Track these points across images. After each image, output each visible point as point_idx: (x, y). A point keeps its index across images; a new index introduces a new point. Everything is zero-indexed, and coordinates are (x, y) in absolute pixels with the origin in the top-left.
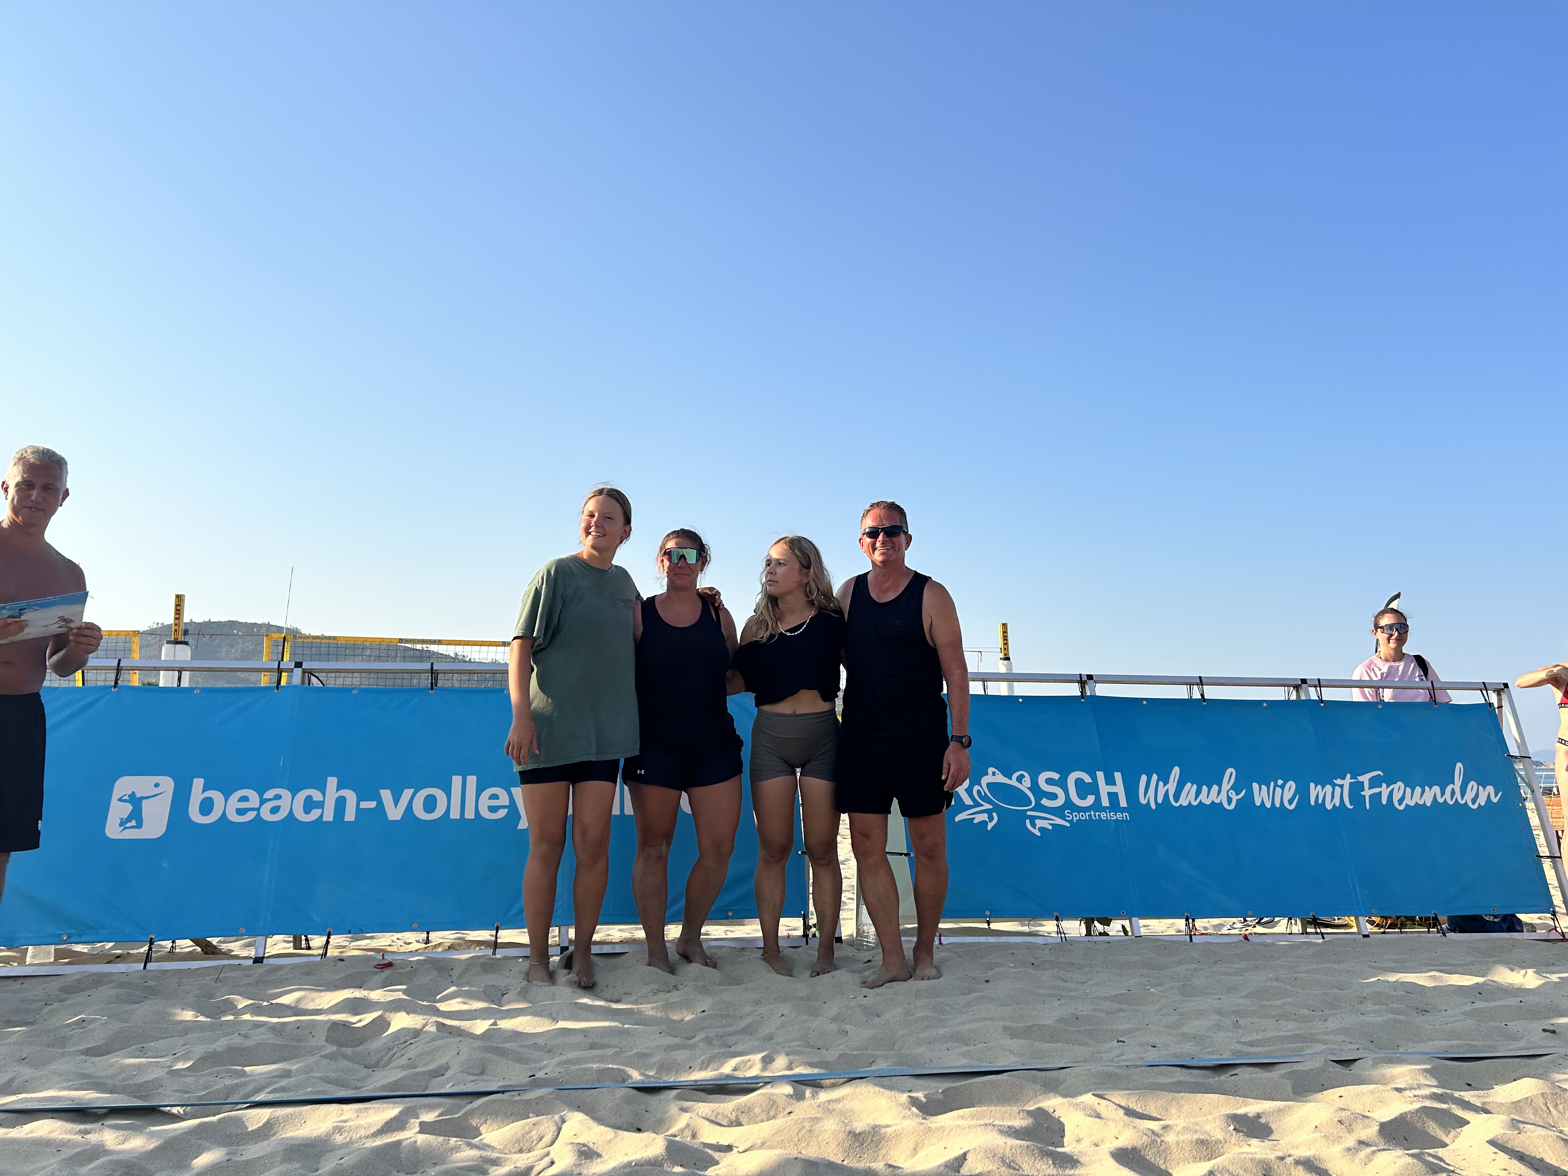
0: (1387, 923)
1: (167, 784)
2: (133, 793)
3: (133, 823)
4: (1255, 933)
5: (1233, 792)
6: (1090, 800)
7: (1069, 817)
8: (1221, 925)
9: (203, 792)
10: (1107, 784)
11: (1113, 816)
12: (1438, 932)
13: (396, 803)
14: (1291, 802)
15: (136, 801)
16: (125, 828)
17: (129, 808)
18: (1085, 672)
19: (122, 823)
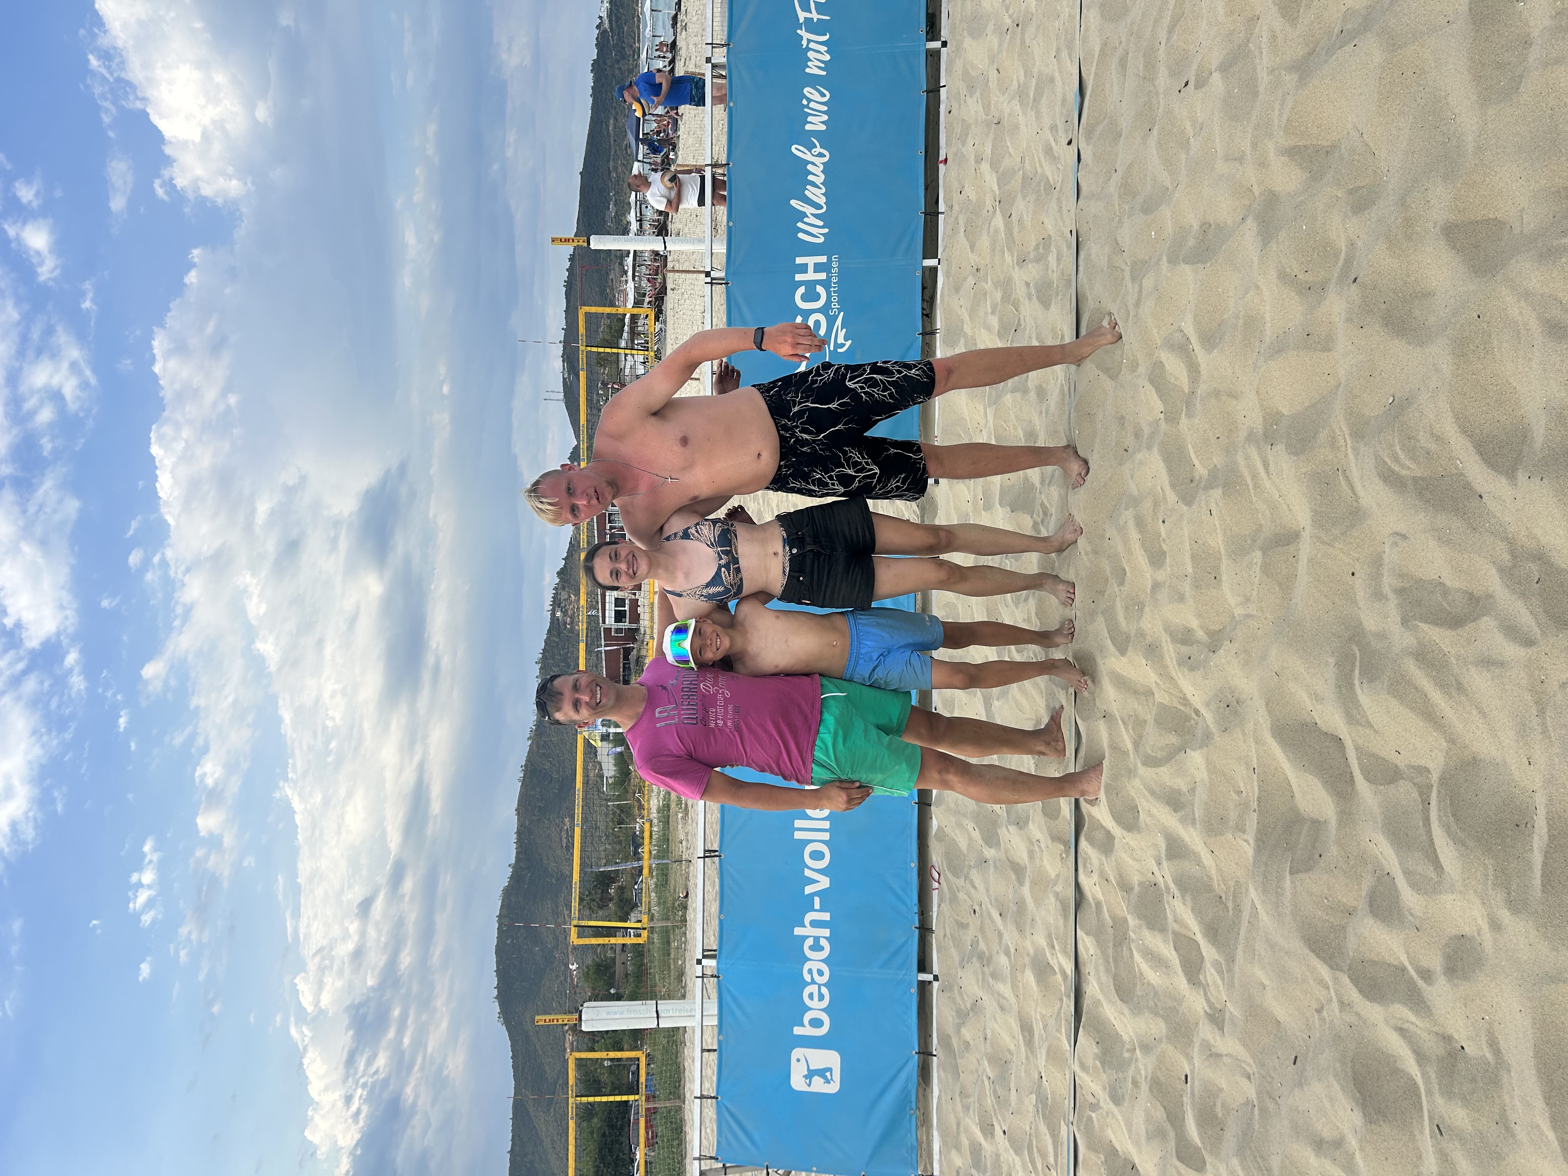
2: (803, 1076)
3: (828, 1074)
5: (814, 150)
6: (820, 289)
7: (835, 312)
9: (804, 1026)
10: (806, 272)
11: (835, 271)
13: (816, 882)
14: (824, 95)
15: (811, 1074)
16: (832, 1079)
17: (816, 1079)
19: (828, 1081)
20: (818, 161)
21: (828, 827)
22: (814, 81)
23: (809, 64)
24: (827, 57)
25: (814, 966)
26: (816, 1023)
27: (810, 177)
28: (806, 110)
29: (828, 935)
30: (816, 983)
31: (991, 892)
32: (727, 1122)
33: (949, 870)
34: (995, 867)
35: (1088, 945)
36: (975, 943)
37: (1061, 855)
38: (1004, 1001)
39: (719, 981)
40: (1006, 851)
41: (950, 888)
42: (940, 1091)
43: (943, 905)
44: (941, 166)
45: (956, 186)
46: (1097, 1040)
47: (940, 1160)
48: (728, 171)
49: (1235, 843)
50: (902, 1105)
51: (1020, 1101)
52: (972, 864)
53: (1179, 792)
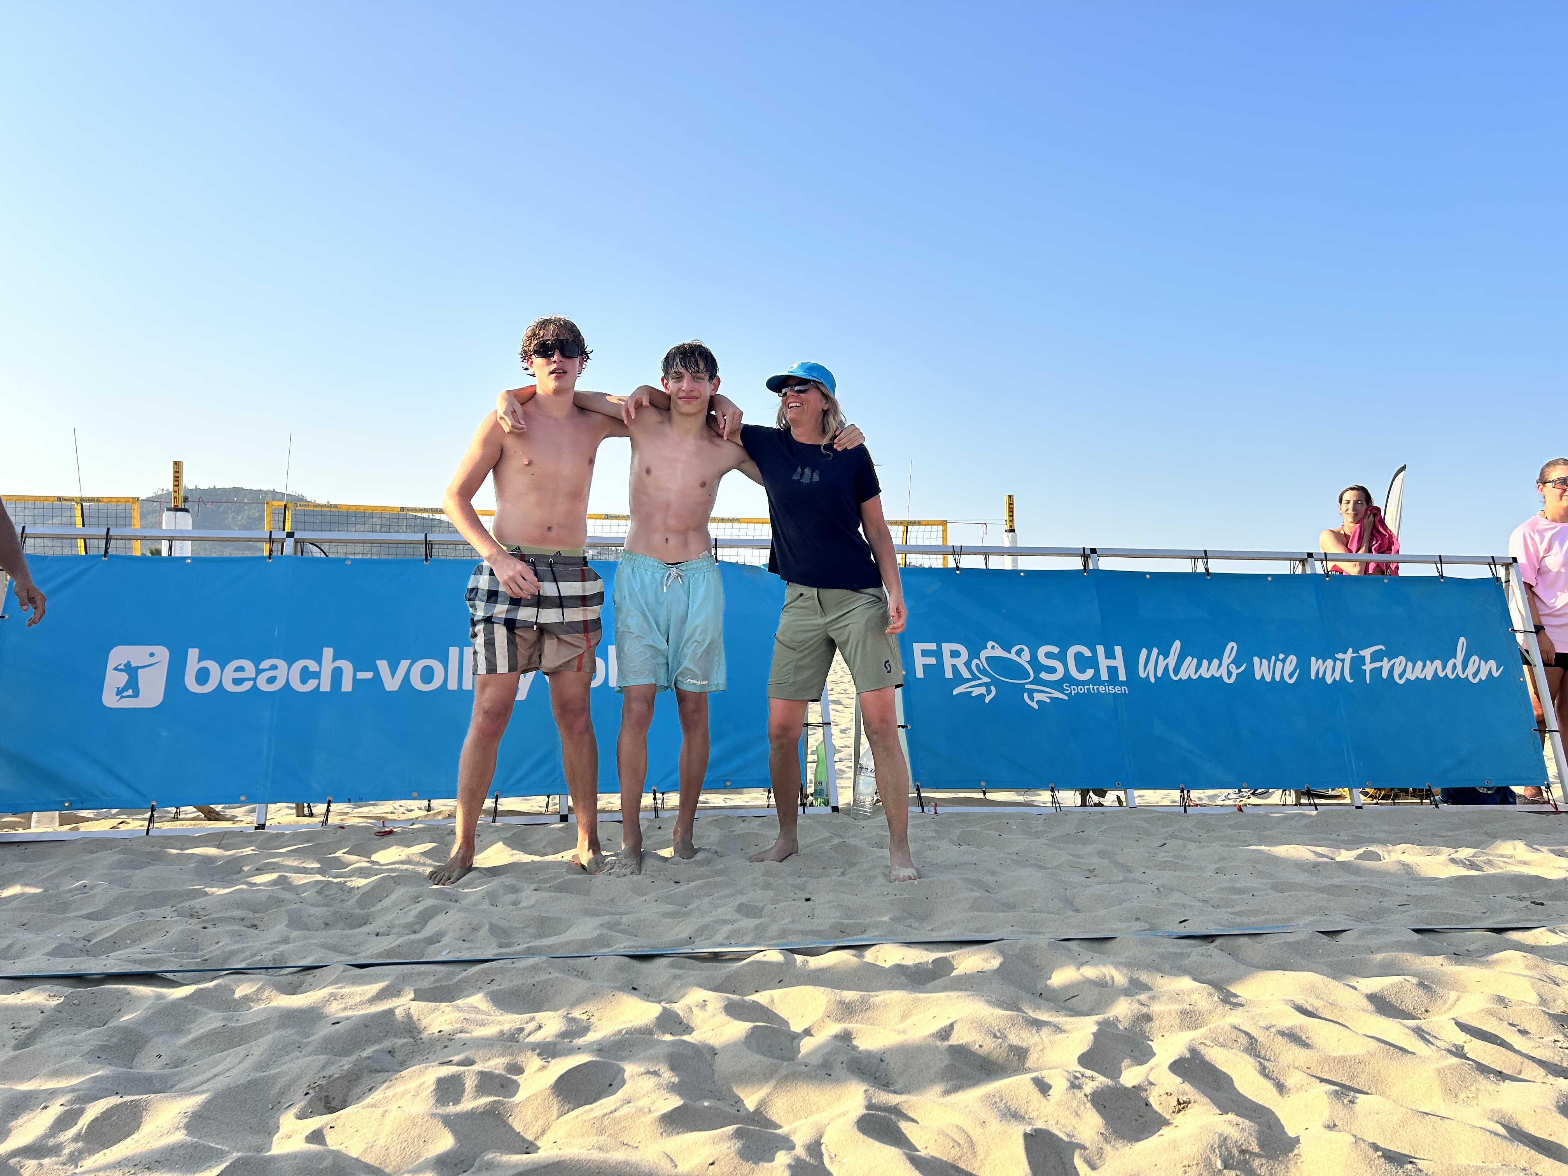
0: (1380, 794)
1: (162, 653)
2: (129, 662)
3: (130, 692)
4: (1249, 804)
5: (1234, 666)
6: (1090, 673)
7: (1068, 690)
8: (1217, 796)
9: (199, 661)
10: (1107, 658)
11: (1111, 689)
12: (1431, 804)
13: (393, 675)
14: (1291, 677)
15: (131, 671)
16: (123, 697)
17: (124, 677)
18: (1088, 546)
19: (119, 692)
20: (1223, 672)
22: (1303, 666)
23: (1320, 661)
24: (1329, 681)
25: (281, 673)
26: (203, 676)
27: (1205, 662)
28: (1273, 658)
29: (321, 690)
30: (257, 676)
48: (1201, 575)
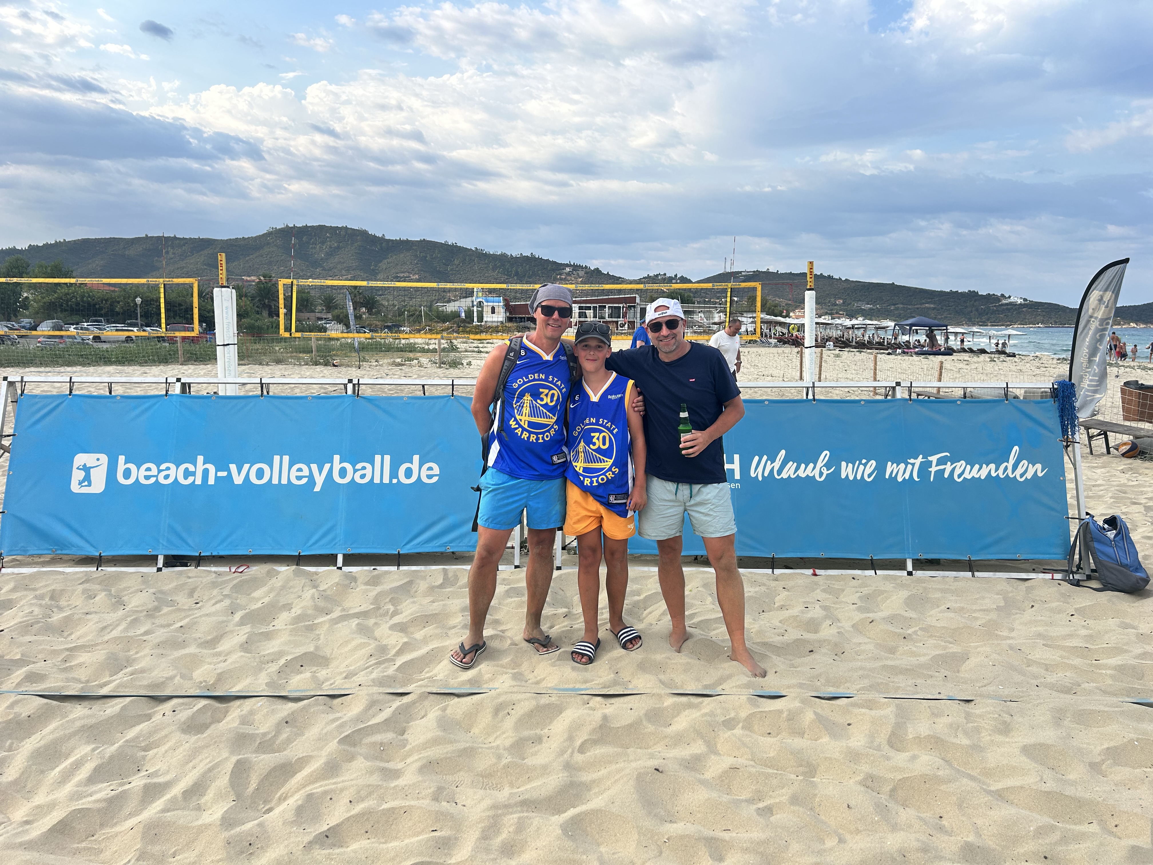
2: (85, 464)
3: (86, 483)
5: (825, 468)
9: (125, 464)
13: (239, 473)
14: (870, 476)
15: (86, 469)
16: (82, 486)
17: (82, 474)
19: (80, 483)
20: (817, 472)
21: (282, 482)
22: (881, 469)
23: (895, 465)
24: (900, 479)
25: (172, 472)
26: (127, 474)
27: (803, 466)
28: (858, 462)
29: (196, 483)
30: (158, 474)
31: (203, 618)
32: (52, 403)
33: (241, 581)
34: (223, 622)
35: (113, 707)
36: (172, 603)
37: (205, 681)
38: (109, 630)
39: (162, 396)
40: (232, 632)
41: (225, 582)
42: (67, 574)
43: (214, 575)
44: (811, 571)
45: (790, 584)
46: (32, 716)
47: (13, 574)
48: (811, 400)
49: (132, 850)
50: (59, 543)
51: (21, 645)
52: (238, 601)
53: (202, 795)
